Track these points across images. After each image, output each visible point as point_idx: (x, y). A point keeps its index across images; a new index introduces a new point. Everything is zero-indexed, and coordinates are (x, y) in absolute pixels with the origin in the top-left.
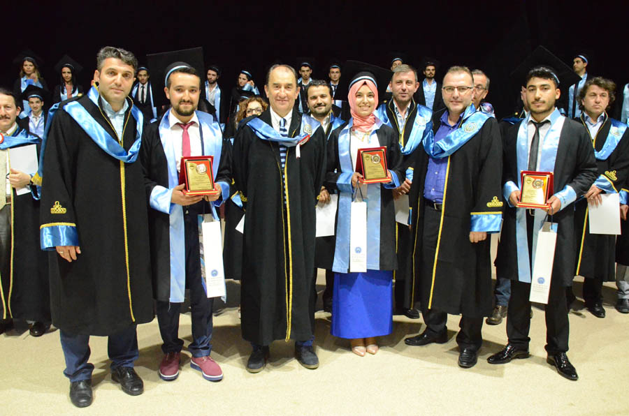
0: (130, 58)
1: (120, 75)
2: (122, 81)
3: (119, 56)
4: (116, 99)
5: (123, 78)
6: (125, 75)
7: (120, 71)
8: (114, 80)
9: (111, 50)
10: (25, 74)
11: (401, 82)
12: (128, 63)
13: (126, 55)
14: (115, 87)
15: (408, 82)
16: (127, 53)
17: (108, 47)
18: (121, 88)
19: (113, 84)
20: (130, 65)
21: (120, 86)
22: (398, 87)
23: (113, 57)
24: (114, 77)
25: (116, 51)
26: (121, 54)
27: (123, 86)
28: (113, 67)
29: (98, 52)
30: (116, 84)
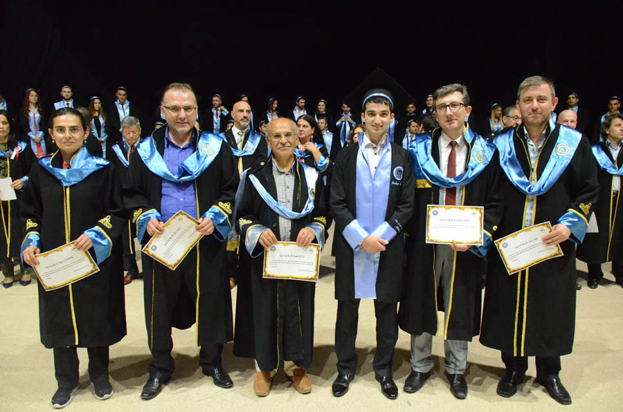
11: (530, 99)
15: (540, 99)
22: (526, 106)
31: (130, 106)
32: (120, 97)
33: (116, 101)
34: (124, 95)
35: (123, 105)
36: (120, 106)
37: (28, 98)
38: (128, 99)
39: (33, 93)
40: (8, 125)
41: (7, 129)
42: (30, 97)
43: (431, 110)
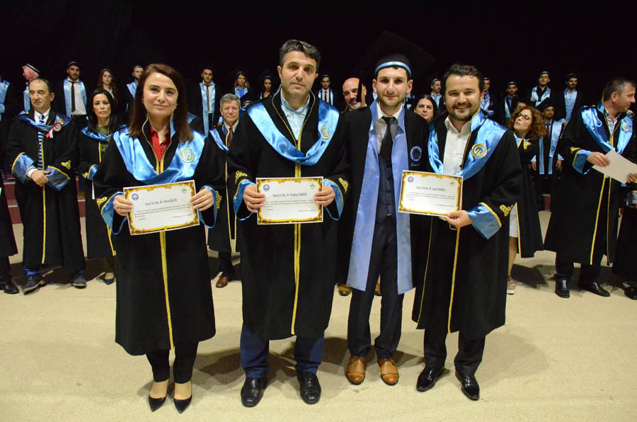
0: (313, 50)
1: (301, 69)
2: (303, 75)
3: (301, 49)
4: (297, 95)
5: (305, 73)
6: (307, 69)
7: (302, 64)
8: (295, 75)
9: (293, 43)
10: (238, 85)
12: (311, 56)
13: (309, 48)
14: (296, 81)
16: (310, 46)
17: (290, 41)
18: (301, 83)
19: (294, 78)
20: (312, 58)
21: (301, 80)
23: (295, 49)
24: (296, 71)
25: (298, 43)
26: (304, 47)
27: (303, 80)
28: (295, 60)
29: (281, 46)
30: (297, 79)
31: (216, 87)
32: (205, 76)
33: (202, 81)
34: (210, 74)
35: (208, 87)
36: (205, 87)
37: (102, 79)
38: (214, 80)
39: (107, 73)
40: (109, 105)
41: (108, 109)
42: (103, 77)
43: (543, 89)
